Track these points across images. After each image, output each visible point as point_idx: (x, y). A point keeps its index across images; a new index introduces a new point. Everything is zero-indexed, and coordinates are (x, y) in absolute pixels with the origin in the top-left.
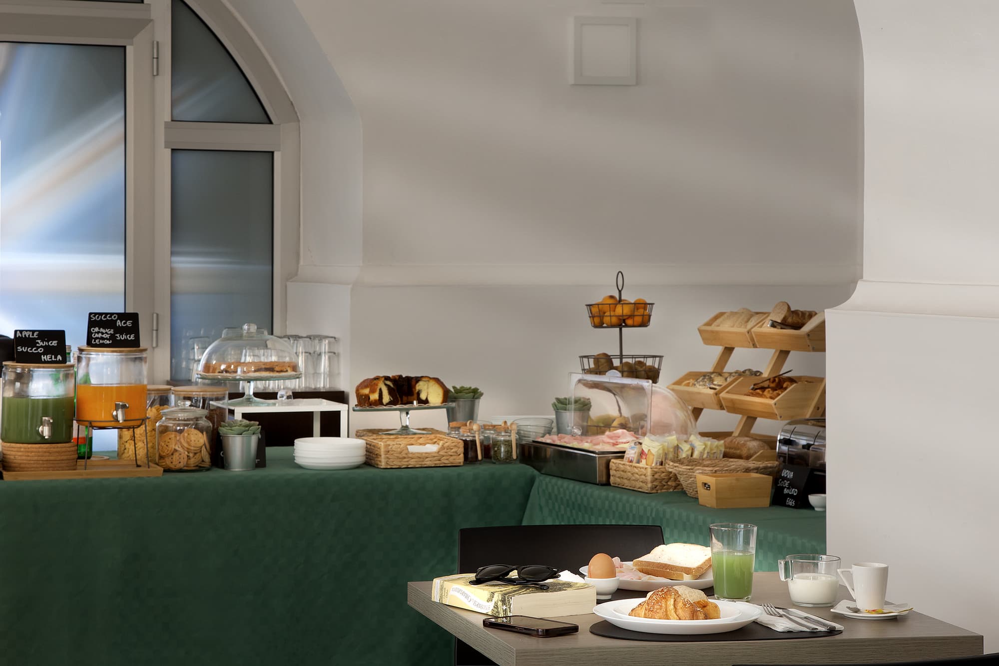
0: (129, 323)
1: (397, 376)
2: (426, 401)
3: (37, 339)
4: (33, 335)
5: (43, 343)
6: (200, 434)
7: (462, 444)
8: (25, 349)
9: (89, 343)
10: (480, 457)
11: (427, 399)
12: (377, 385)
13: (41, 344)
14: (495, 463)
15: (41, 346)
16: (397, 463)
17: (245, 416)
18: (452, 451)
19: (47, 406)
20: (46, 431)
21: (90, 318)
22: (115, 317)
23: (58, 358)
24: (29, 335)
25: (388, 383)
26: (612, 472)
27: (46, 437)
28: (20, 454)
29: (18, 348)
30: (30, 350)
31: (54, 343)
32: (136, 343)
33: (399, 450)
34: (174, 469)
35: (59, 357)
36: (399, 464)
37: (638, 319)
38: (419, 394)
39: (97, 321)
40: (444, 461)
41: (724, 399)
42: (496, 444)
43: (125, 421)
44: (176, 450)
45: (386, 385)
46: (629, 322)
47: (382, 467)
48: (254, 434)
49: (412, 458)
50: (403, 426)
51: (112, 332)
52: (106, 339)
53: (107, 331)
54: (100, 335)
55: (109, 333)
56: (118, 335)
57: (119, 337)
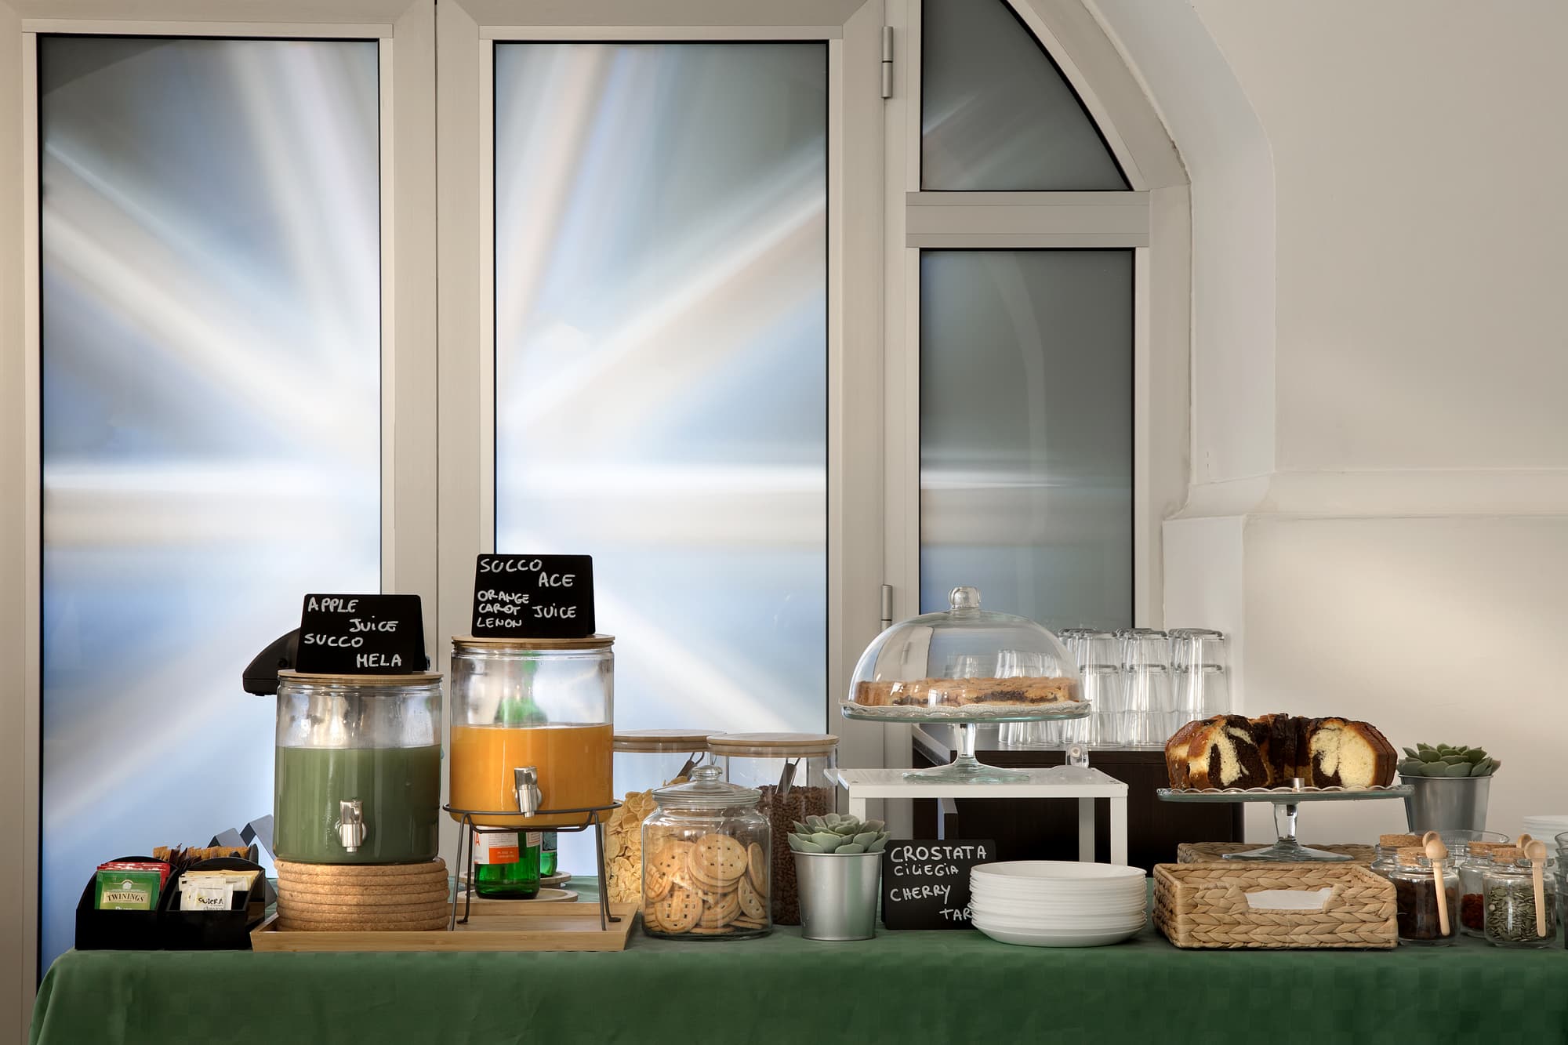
0: (567, 580)
1: (1272, 716)
2: (1336, 780)
3: (354, 616)
4: (345, 607)
5: (365, 627)
6: (739, 849)
7: (1391, 894)
8: (321, 640)
9: (477, 632)
10: (1445, 928)
11: (1336, 773)
12: (1206, 738)
13: (360, 627)
15: (361, 634)
16: (1217, 937)
18: (1366, 909)
20: (349, 836)
21: (479, 567)
22: (535, 566)
23: (394, 661)
24: (336, 608)
25: (1238, 732)
27: (350, 850)
29: (307, 637)
30: (333, 642)
31: (391, 626)
32: (585, 627)
33: (1222, 902)
34: (672, 933)
35: (396, 660)
36: (1223, 938)
38: (1317, 760)
40: (1344, 935)
42: (1494, 893)
44: (673, 888)
45: (1230, 737)
47: (1179, 944)
49: (1258, 925)
50: (1281, 840)
51: (525, 599)
52: (511, 616)
53: (514, 597)
54: (497, 607)
55: (519, 602)
56: (538, 608)
57: (540, 611)
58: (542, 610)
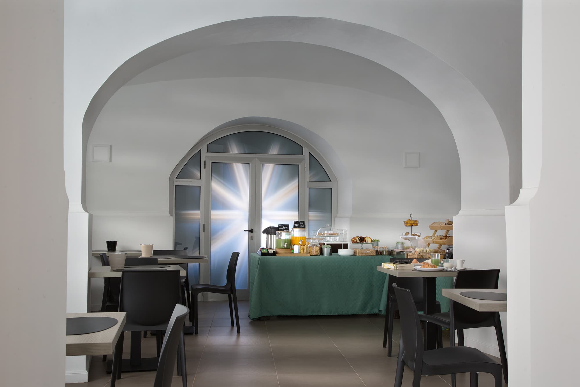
0: (302, 223)
1: (361, 236)
2: (367, 242)
3: (283, 226)
6: (317, 248)
7: (375, 251)
9: (294, 228)
10: (379, 254)
12: (356, 238)
14: (382, 255)
15: (284, 228)
16: (360, 255)
17: (327, 244)
18: (373, 252)
19: (285, 241)
20: (285, 246)
22: (299, 222)
25: (359, 238)
26: (409, 256)
28: (280, 250)
29: (280, 228)
30: (282, 229)
31: (287, 227)
32: (304, 227)
33: (361, 252)
34: (312, 255)
35: (288, 230)
37: (415, 224)
38: (365, 240)
39: (295, 223)
40: (371, 255)
41: (434, 241)
42: (383, 251)
43: (302, 244)
44: (312, 251)
46: (413, 225)
47: (357, 255)
48: (329, 248)
49: (364, 254)
50: (362, 248)
51: (299, 225)
54: (296, 225)
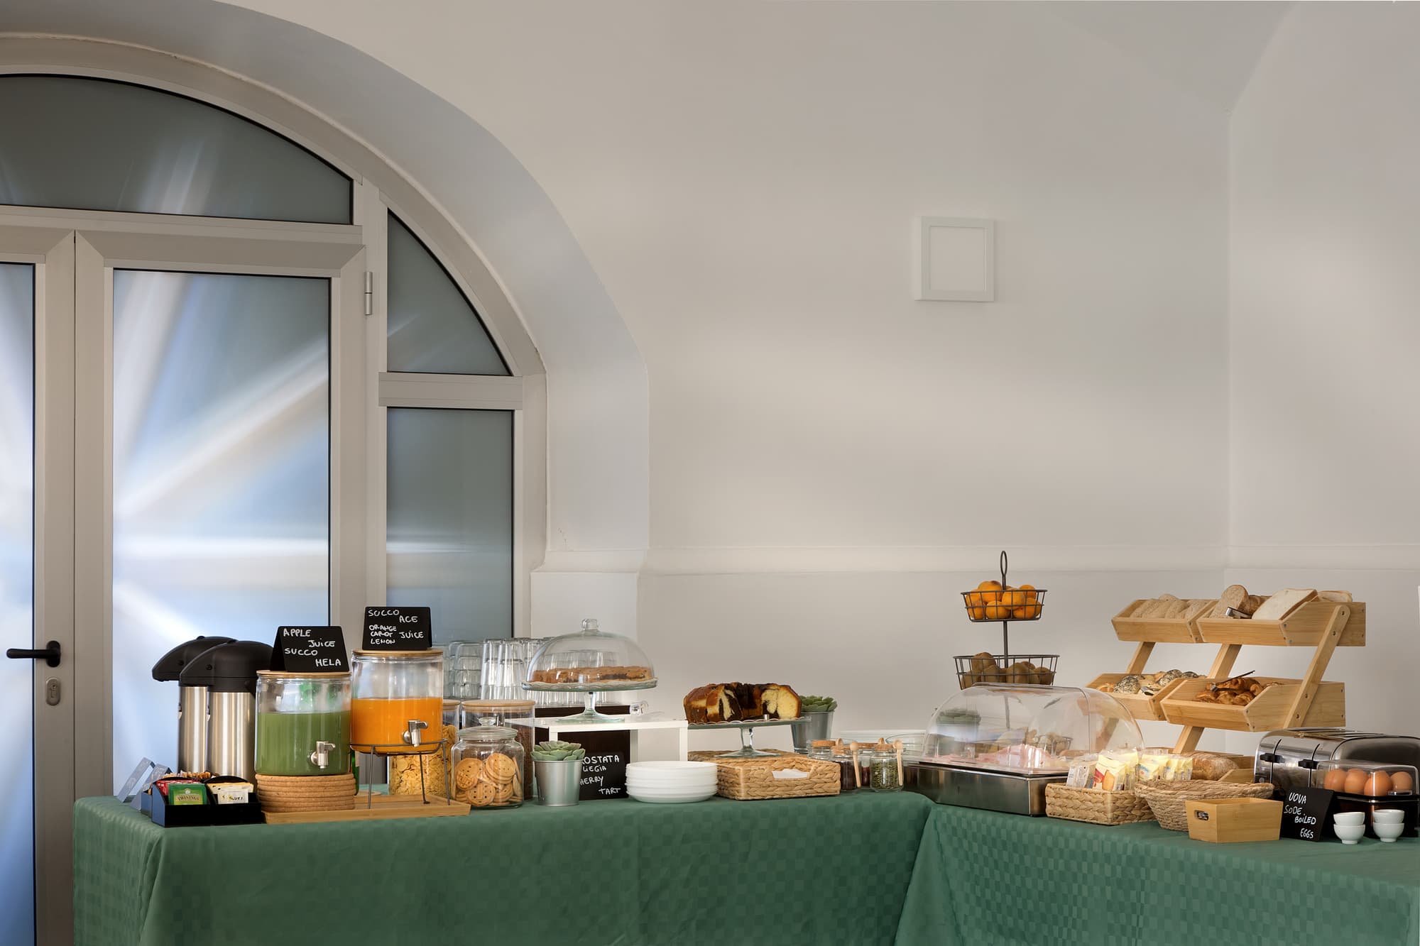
0: (415, 619)
1: (735, 683)
2: (775, 715)
3: (310, 638)
4: (304, 633)
5: (317, 644)
6: (509, 761)
7: (838, 768)
8: (294, 651)
9: (368, 647)
10: (859, 784)
11: (776, 711)
12: (717, 695)
13: (315, 644)
14: (874, 791)
15: (315, 648)
16: (759, 793)
17: (562, 736)
18: (827, 776)
20: (322, 760)
21: (368, 614)
22: (397, 612)
23: (336, 663)
24: (299, 634)
25: (729, 692)
26: (1048, 800)
27: (322, 767)
28: (284, 789)
29: (286, 650)
30: (301, 652)
31: (331, 644)
32: (426, 643)
33: (762, 776)
34: (478, 806)
35: (338, 662)
36: (763, 794)
37: (1030, 610)
38: (765, 706)
39: (373, 617)
40: (818, 790)
41: (1166, 706)
42: (877, 767)
43: (420, 744)
44: (480, 782)
45: (727, 695)
46: (1019, 613)
47: (741, 798)
48: (577, 759)
49: (778, 787)
50: (745, 747)
51: (394, 629)
52: (388, 638)
53: (388, 628)
54: (380, 633)
55: (391, 630)
56: (402, 633)
57: (404, 635)
58: (404, 634)
